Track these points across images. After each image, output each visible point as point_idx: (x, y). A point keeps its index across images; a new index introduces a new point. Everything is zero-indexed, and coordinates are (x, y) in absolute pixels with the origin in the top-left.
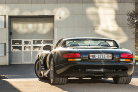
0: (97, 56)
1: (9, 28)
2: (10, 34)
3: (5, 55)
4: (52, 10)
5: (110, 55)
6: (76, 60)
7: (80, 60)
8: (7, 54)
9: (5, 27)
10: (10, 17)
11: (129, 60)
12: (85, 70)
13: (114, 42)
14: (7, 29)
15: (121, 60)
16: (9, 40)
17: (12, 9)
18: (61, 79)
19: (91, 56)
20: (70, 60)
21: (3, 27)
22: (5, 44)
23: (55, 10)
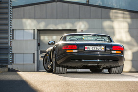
0: (91, 48)
1: (37, 40)
2: (39, 45)
3: (34, 63)
4: (73, 23)
5: (103, 47)
6: (73, 51)
7: (76, 51)
8: (36, 62)
9: (34, 39)
10: (39, 30)
11: (120, 52)
12: (81, 60)
14: (36, 41)
15: (113, 52)
16: (37, 50)
17: (39, 23)
18: (61, 69)
19: (86, 48)
20: (68, 51)
21: (33, 39)
22: (34, 54)
23: (76, 23)
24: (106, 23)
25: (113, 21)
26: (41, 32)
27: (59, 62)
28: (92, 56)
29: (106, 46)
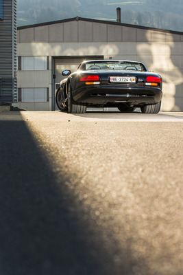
0: (118, 79)
1: (52, 70)
2: (54, 77)
3: (48, 100)
5: (134, 78)
6: (95, 83)
7: (99, 83)
8: (50, 100)
9: (48, 69)
10: (54, 58)
11: (156, 84)
12: (105, 94)
13: (141, 64)
14: (50, 71)
15: (147, 84)
16: (52, 84)
18: (79, 106)
19: (112, 79)
20: (87, 83)
21: (46, 69)
22: (48, 88)
24: (141, 47)
25: (150, 44)
26: (57, 59)
27: (75, 98)
28: (120, 89)
29: (138, 76)
